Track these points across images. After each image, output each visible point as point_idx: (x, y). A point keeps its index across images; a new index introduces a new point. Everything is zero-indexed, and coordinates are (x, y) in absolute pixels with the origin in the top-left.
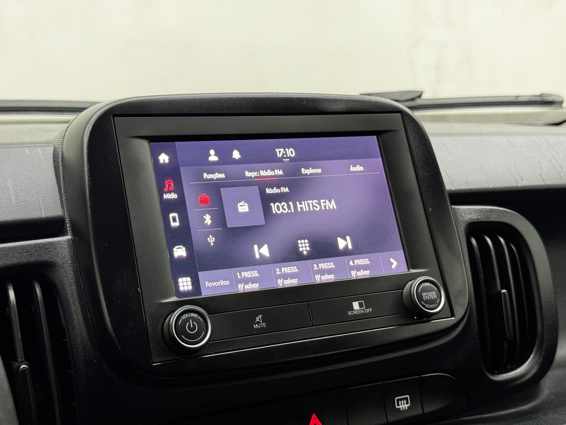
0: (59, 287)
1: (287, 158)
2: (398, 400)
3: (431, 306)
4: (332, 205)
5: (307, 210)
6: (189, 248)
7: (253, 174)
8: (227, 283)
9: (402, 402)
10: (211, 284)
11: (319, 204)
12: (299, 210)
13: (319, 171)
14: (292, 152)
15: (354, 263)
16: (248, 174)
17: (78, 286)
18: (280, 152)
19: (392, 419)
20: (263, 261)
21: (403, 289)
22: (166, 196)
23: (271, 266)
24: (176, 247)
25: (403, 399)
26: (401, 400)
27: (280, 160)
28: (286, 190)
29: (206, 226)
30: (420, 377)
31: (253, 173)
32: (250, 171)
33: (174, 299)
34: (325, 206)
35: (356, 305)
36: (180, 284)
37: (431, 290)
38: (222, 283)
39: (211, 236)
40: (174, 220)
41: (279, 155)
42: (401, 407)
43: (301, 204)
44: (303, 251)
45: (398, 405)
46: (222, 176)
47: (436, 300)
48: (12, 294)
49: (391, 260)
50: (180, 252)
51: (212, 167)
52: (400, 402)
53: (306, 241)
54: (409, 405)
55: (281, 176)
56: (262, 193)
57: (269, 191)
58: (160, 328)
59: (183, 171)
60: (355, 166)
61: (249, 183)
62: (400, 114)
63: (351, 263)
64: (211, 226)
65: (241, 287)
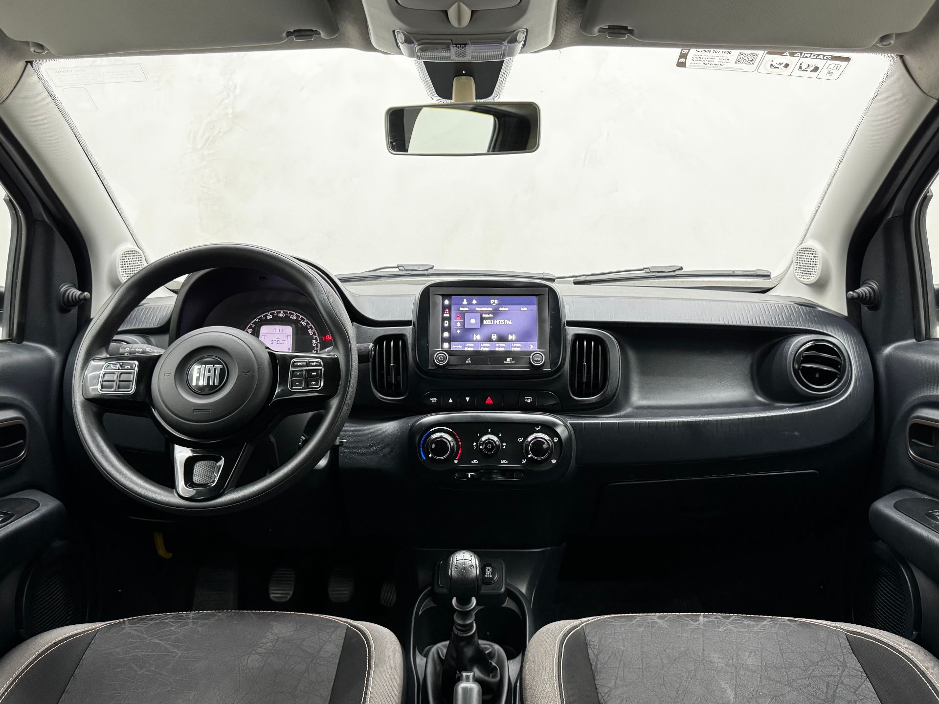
0: (406, 342)
1: (495, 303)
2: (526, 398)
3: (537, 363)
4: (510, 323)
5: (499, 324)
6: (450, 333)
7: (480, 309)
10: (455, 347)
11: (504, 322)
12: (496, 323)
13: (507, 309)
14: (497, 301)
16: (477, 309)
17: (412, 343)
18: (492, 301)
20: (476, 341)
21: (530, 356)
22: (445, 315)
23: (479, 343)
27: (492, 305)
28: (491, 316)
29: (457, 327)
30: (537, 391)
32: (478, 308)
33: (440, 349)
34: (507, 323)
35: (508, 360)
36: (444, 345)
37: (539, 357)
38: (459, 346)
40: (446, 323)
41: (492, 303)
42: (527, 400)
43: (496, 321)
44: (494, 338)
46: (467, 309)
47: (540, 361)
48: (393, 343)
49: (531, 345)
50: (446, 334)
51: (464, 306)
53: (496, 335)
54: (530, 400)
55: (490, 310)
56: (482, 316)
57: (484, 316)
58: (432, 358)
59: (452, 306)
60: (525, 308)
61: (477, 312)
62: (548, 287)
63: (513, 345)
64: (460, 327)
65: (466, 349)
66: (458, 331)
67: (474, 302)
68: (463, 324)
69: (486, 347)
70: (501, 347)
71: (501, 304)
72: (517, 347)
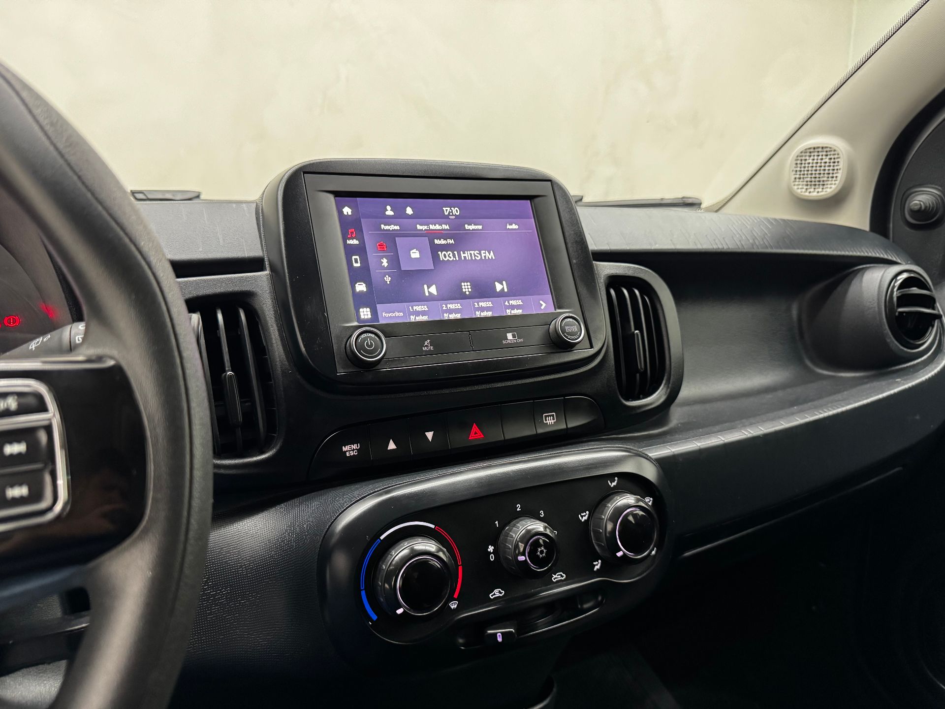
0: (260, 312)
1: (453, 215)
2: (546, 416)
3: (572, 337)
4: (491, 255)
5: (470, 259)
6: (369, 284)
7: (425, 228)
8: (402, 314)
9: (549, 418)
10: (387, 315)
11: (480, 254)
12: (463, 259)
13: (480, 227)
14: (456, 210)
15: (509, 303)
16: (419, 227)
17: (276, 312)
18: (446, 210)
19: (540, 431)
20: (431, 298)
21: (550, 325)
22: (350, 242)
23: (439, 303)
24: (358, 283)
25: (550, 416)
26: (548, 416)
27: (447, 217)
28: (452, 242)
29: (383, 268)
30: (564, 397)
31: (423, 226)
32: (421, 225)
33: (356, 324)
34: (485, 257)
35: (510, 336)
36: (362, 314)
37: (573, 325)
38: (397, 314)
39: (387, 276)
40: (356, 261)
41: (446, 214)
42: (548, 422)
43: (464, 253)
44: (466, 291)
45: (546, 420)
46: (397, 228)
47: (577, 332)
48: (220, 317)
49: (541, 302)
50: (361, 287)
51: (389, 220)
52: (547, 418)
53: (469, 284)
54: (555, 420)
55: (447, 230)
56: (432, 243)
57: (437, 242)
58: (343, 346)
59: (363, 221)
60: (511, 224)
61: (421, 234)
62: (549, 183)
63: (507, 303)
64: (387, 268)
65: (413, 319)
66: (388, 279)
67: (409, 211)
68: (395, 261)
69: (453, 311)
70: (484, 309)
71: (465, 217)
72: (515, 307)
